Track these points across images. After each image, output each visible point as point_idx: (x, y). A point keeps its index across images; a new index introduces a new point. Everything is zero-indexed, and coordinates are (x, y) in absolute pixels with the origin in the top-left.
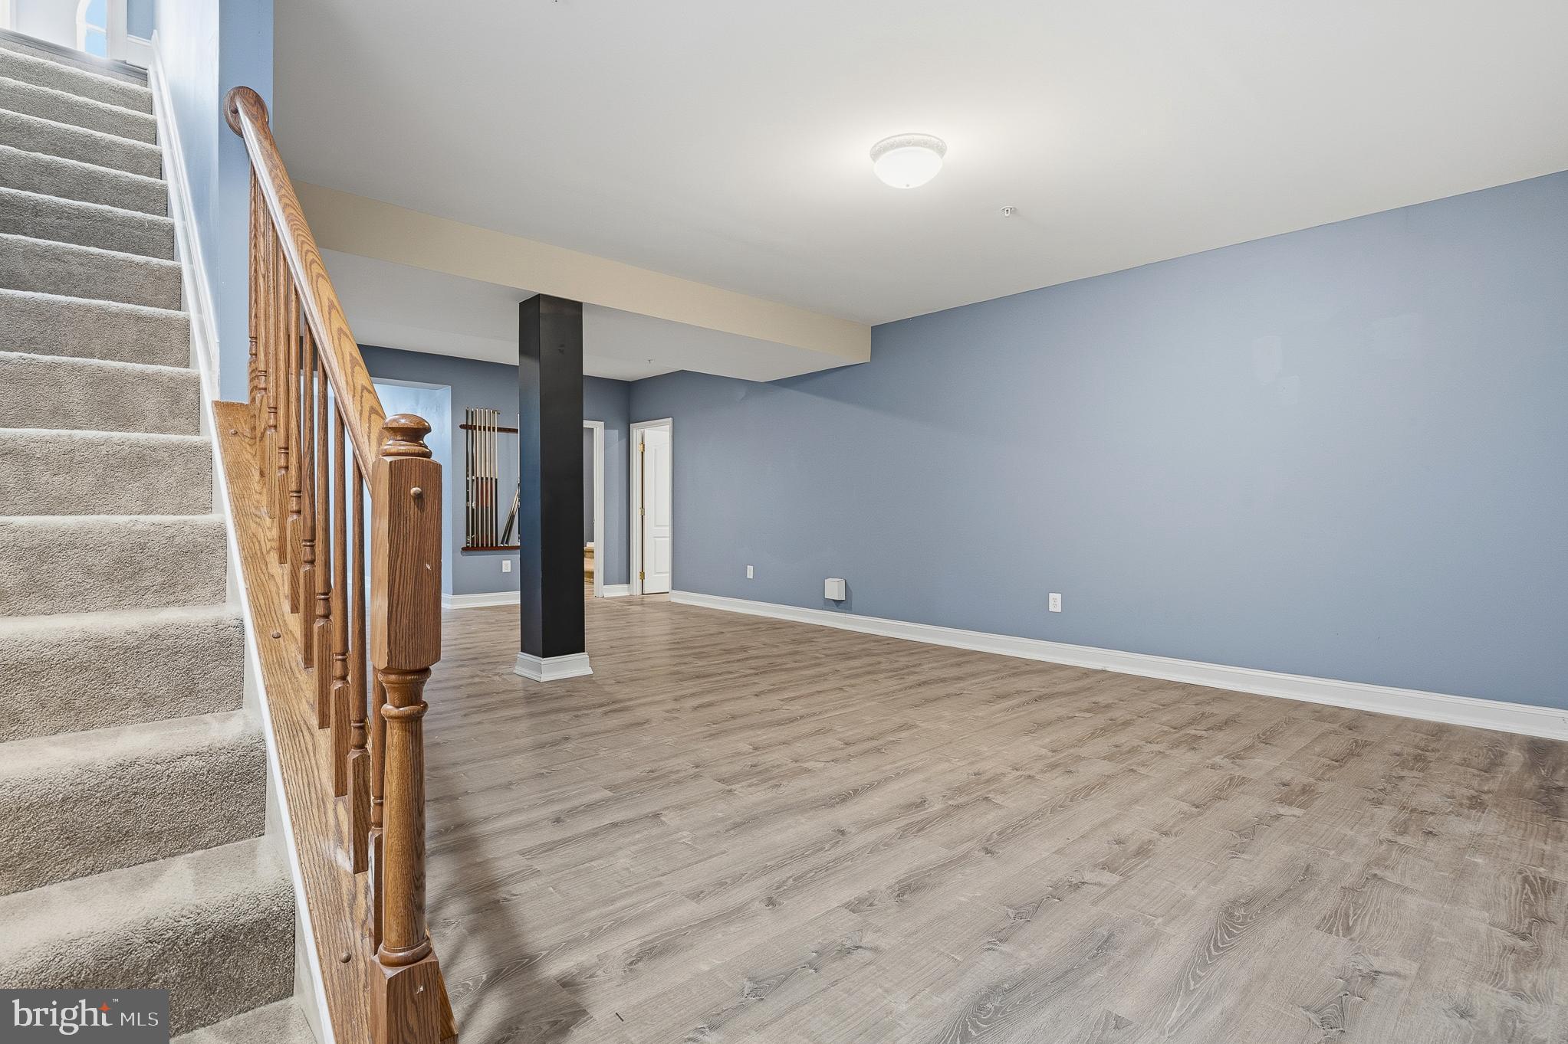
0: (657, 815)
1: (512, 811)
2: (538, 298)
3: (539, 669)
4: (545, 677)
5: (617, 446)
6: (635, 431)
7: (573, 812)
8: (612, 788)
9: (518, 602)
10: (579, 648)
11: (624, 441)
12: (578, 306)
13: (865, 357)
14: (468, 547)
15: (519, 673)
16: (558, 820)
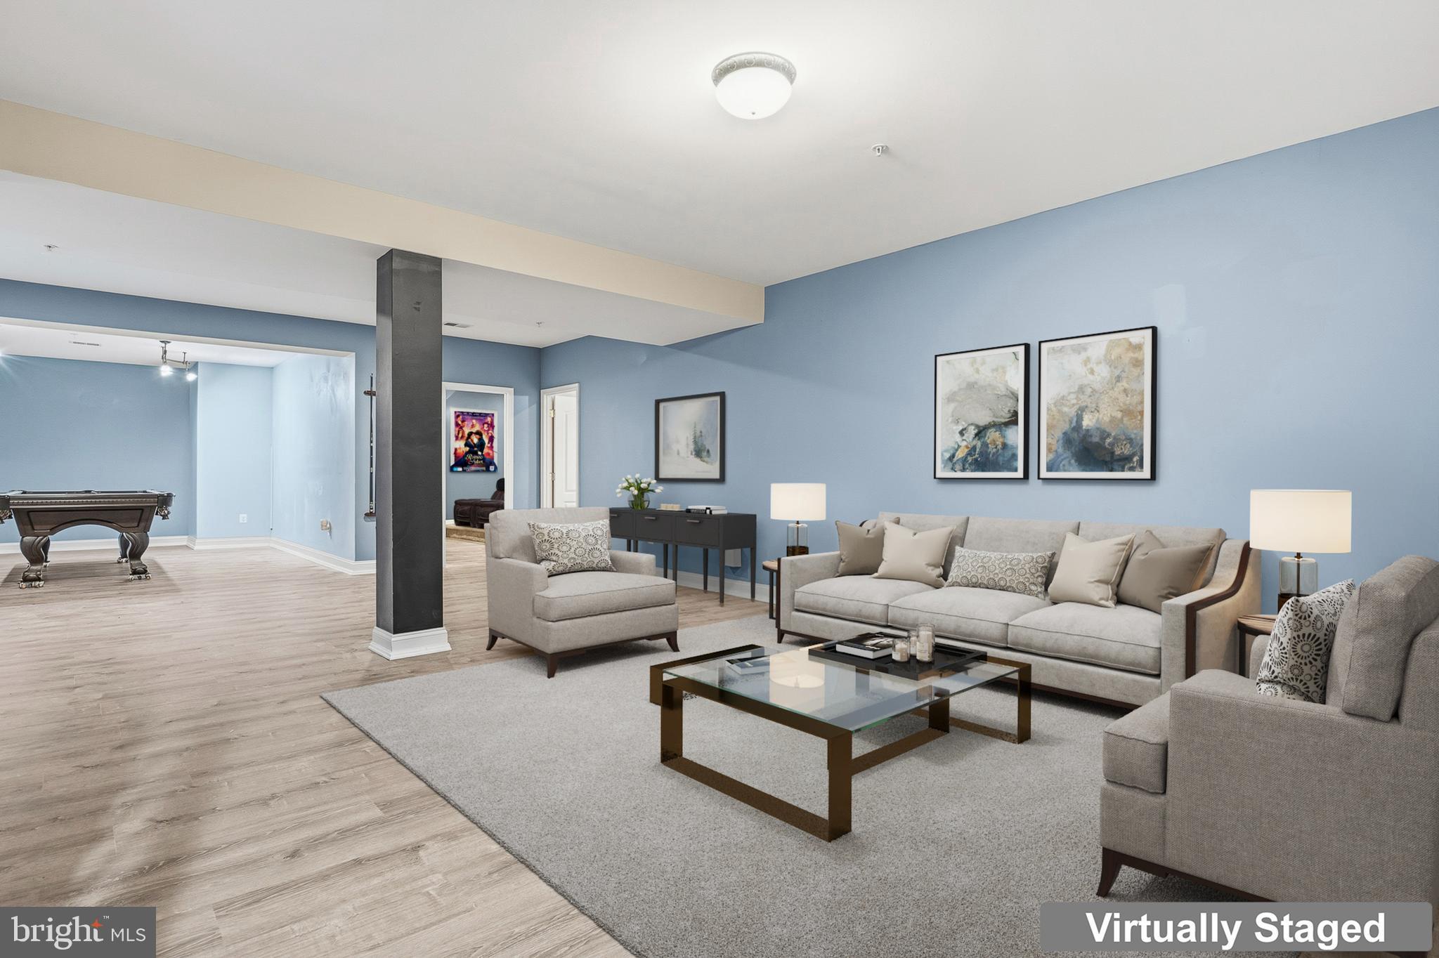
0: (416, 848)
1: (248, 839)
2: (391, 253)
3: (389, 645)
4: (394, 655)
5: (528, 413)
6: (545, 396)
7: (316, 843)
8: (385, 805)
9: (374, 571)
10: (436, 621)
11: (535, 407)
12: (437, 262)
13: (757, 317)
14: (371, 513)
15: (372, 649)
16: (294, 854)
